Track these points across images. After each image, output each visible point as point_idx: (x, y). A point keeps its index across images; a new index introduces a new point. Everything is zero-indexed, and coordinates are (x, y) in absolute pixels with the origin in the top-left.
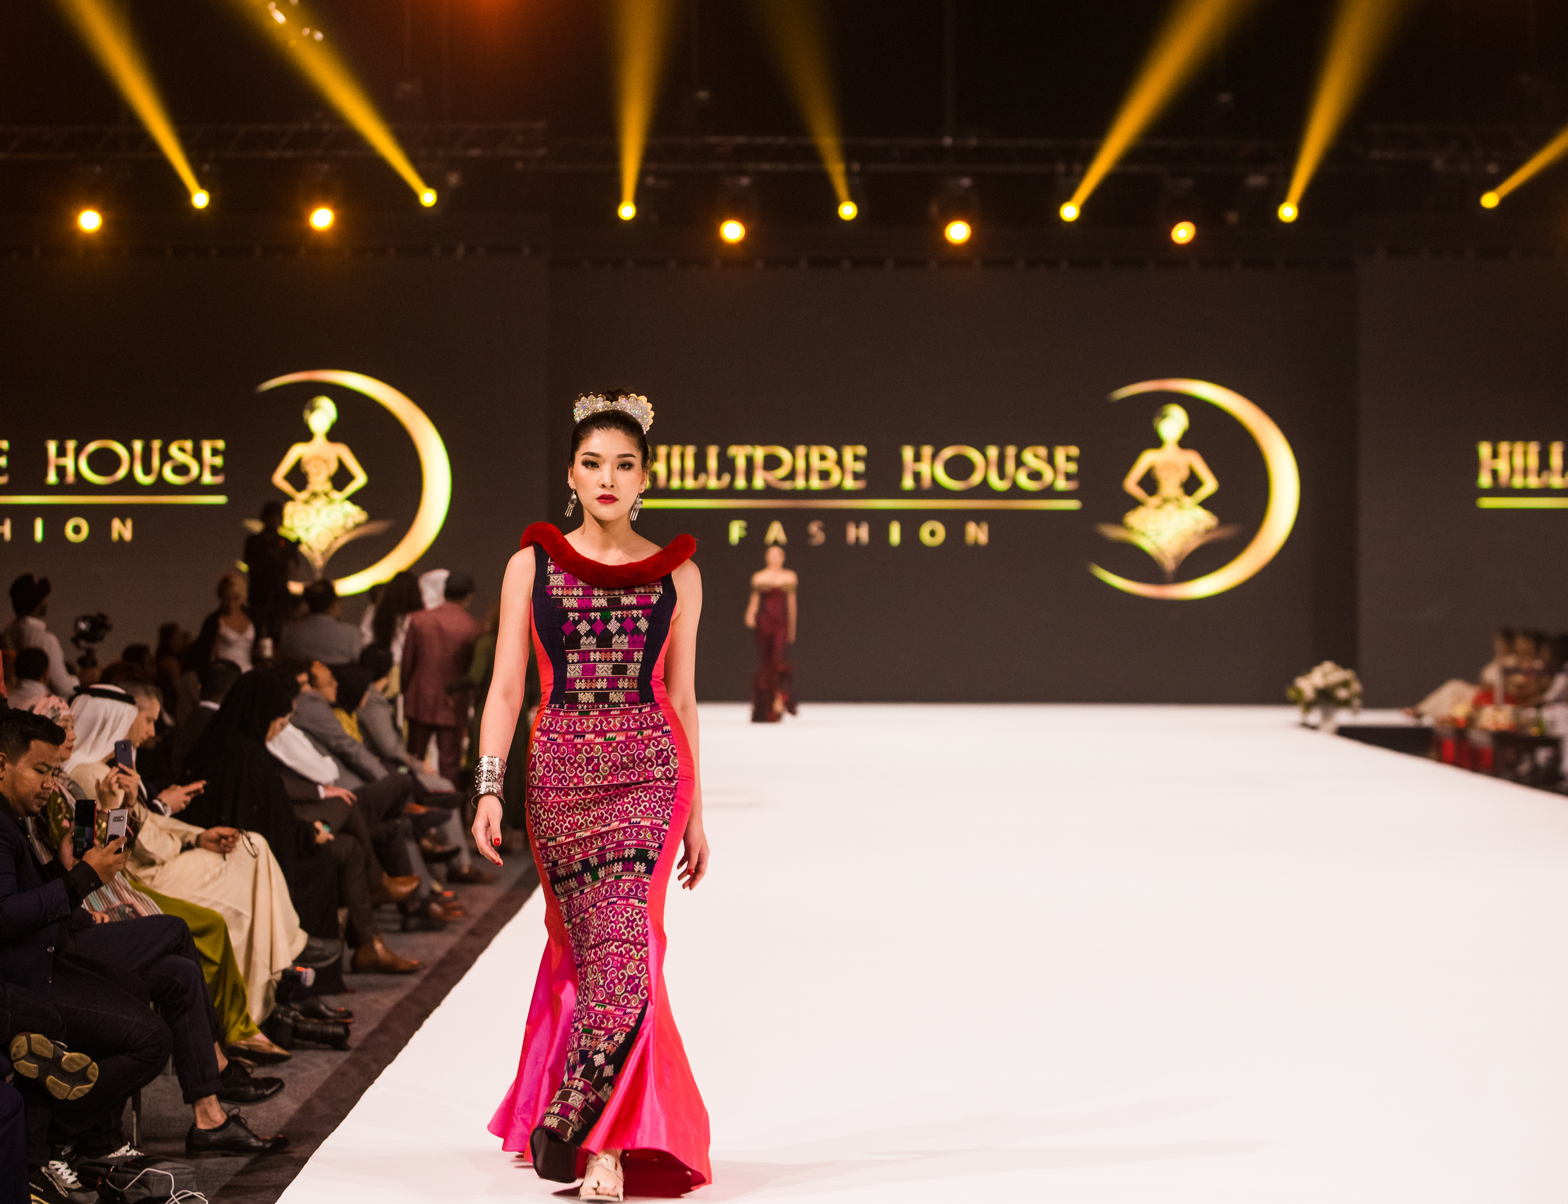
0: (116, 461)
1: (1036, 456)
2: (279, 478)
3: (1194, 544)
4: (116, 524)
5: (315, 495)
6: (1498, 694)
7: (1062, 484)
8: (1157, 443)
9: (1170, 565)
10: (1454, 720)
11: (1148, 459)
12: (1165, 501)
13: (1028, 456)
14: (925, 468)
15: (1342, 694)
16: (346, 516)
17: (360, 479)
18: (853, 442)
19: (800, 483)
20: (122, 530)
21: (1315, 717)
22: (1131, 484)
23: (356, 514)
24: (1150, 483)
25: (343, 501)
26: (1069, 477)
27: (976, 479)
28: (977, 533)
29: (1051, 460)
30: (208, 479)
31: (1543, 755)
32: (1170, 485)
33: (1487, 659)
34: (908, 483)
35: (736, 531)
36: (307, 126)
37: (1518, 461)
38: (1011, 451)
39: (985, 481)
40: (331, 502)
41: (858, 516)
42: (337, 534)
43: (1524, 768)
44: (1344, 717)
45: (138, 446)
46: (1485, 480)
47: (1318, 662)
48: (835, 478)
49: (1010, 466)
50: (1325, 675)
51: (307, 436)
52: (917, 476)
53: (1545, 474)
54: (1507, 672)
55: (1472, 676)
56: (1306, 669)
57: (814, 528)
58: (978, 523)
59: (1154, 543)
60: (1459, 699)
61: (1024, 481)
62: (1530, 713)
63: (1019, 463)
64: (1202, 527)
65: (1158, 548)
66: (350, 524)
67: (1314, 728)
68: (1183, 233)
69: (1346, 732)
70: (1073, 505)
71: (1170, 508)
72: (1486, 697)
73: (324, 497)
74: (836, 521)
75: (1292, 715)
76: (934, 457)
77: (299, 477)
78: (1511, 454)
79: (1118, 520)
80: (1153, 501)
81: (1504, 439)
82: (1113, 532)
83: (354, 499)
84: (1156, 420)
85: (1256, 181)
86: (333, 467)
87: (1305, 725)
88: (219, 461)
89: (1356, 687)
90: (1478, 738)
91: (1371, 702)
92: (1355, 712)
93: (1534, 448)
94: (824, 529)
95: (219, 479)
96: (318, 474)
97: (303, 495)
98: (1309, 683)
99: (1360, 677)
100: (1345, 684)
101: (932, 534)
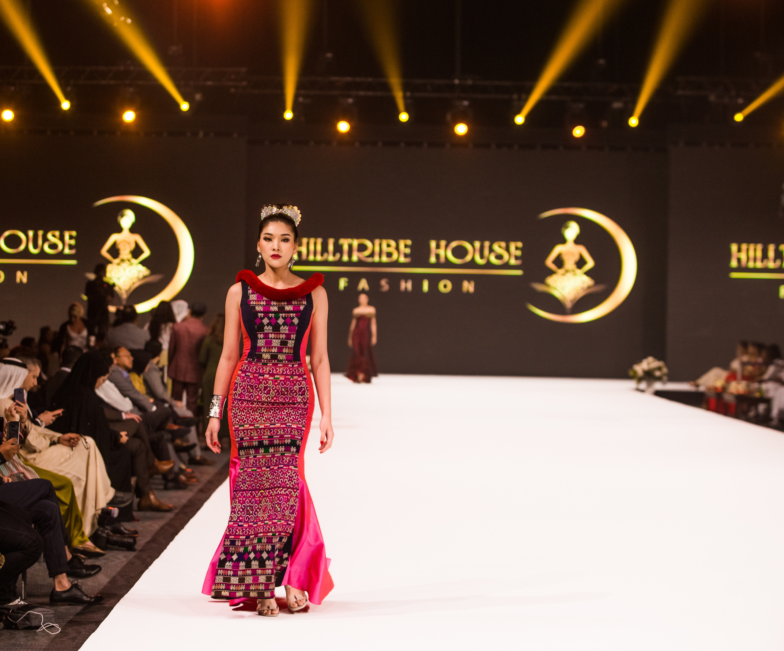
0: (19, 241)
1: (500, 247)
2: (104, 252)
3: (581, 294)
4: (19, 274)
5: (123, 261)
6: (739, 375)
7: (513, 262)
8: (563, 241)
9: (569, 305)
10: (716, 388)
11: (558, 249)
12: (567, 271)
13: (496, 247)
14: (442, 252)
15: (658, 373)
16: (139, 272)
17: (147, 253)
18: (405, 238)
19: (376, 259)
20: (22, 277)
21: (643, 385)
22: (549, 262)
23: (144, 271)
24: (559, 262)
25: (137, 264)
26: (517, 258)
27: (468, 258)
28: (468, 287)
29: (507, 249)
30: (67, 251)
31: (762, 408)
32: (570, 263)
33: (733, 357)
34: (433, 260)
35: (343, 283)
36: (122, 68)
37: (751, 254)
38: (487, 244)
39: (473, 259)
40: (131, 264)
41: (406, 277)
42: (134, 281)
43: (752, 414)
44: (658, 386)
45: (31, 233)
46: (734, 264)
47: (645, 357)
48: (395, 256)
49: (486, 252)
50: (648, 364)
51: (119, 230)
52: (438, 256)
53: (765, 261)
54: (744, 364)
55: (725, 366)
56: (639, 361)
57: (383, 282)
58: (469, 282)
59: (561, 293)
60: (718, 377)
61: (493, 260)
62: (755, 385)
63: (491, 250)
64: (586, 285)
65: (563, 296)
66: (141, 276)
67: (642, 391)
68: (579, 132)
69: (659, 394)
70: (519, 272)
71: (569, 275)
72: (732, 377)
73: (128, 262)
74: (395, 279)
75: (631, 384)
76: (447, 246)
77: (115, 251)
78: (748, 250)
79: (542, 281)
80: (561, 271)
81: (744, 242)
82: (539, 287)
83: (143, 263)
84: (563, 229)
85: (617, 105)
86: (133, 246)
87: (638, 390)
88: (73, 242)
89: (665, 370)
90: (728, 398)
91: (672, 378)
92: (664, 383)
93: (759, 247)
94: (388, 283)
95: (73, 252)
96: (125, 250)
97: (117, 261)
98: (641, 368)
99: (667, 365)
100: (659, 369)
101: (445, 286)
